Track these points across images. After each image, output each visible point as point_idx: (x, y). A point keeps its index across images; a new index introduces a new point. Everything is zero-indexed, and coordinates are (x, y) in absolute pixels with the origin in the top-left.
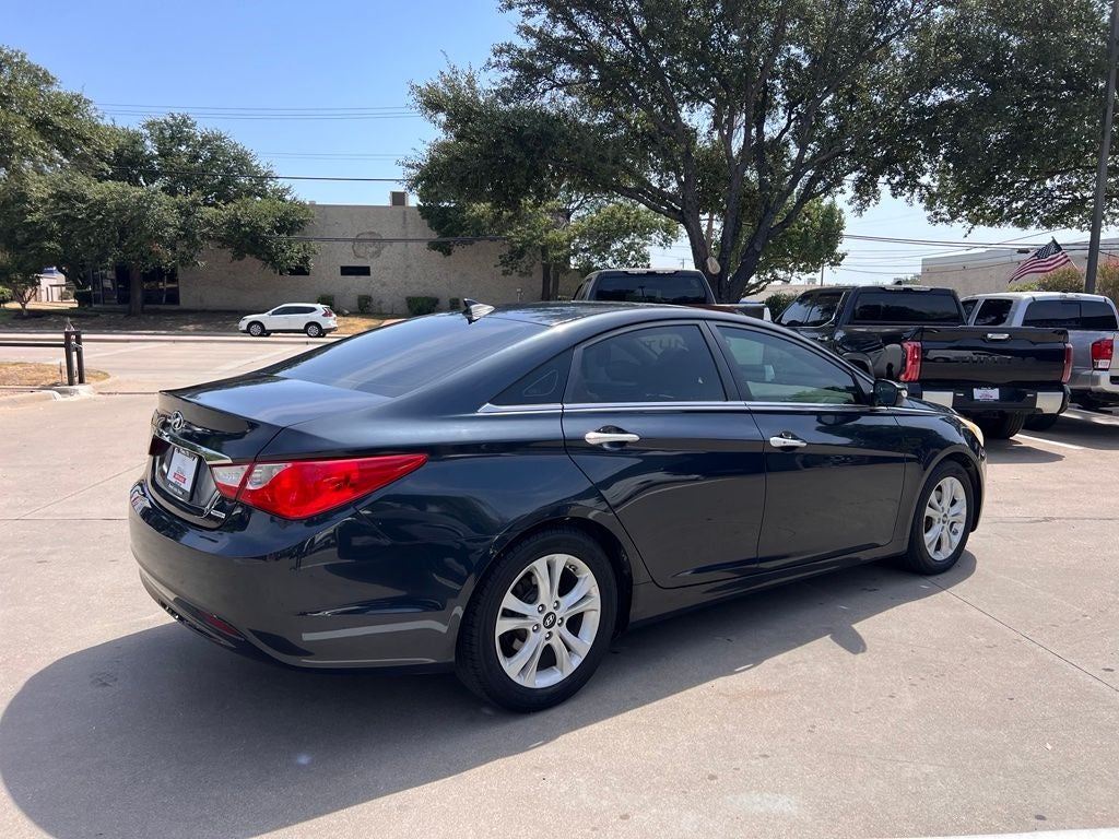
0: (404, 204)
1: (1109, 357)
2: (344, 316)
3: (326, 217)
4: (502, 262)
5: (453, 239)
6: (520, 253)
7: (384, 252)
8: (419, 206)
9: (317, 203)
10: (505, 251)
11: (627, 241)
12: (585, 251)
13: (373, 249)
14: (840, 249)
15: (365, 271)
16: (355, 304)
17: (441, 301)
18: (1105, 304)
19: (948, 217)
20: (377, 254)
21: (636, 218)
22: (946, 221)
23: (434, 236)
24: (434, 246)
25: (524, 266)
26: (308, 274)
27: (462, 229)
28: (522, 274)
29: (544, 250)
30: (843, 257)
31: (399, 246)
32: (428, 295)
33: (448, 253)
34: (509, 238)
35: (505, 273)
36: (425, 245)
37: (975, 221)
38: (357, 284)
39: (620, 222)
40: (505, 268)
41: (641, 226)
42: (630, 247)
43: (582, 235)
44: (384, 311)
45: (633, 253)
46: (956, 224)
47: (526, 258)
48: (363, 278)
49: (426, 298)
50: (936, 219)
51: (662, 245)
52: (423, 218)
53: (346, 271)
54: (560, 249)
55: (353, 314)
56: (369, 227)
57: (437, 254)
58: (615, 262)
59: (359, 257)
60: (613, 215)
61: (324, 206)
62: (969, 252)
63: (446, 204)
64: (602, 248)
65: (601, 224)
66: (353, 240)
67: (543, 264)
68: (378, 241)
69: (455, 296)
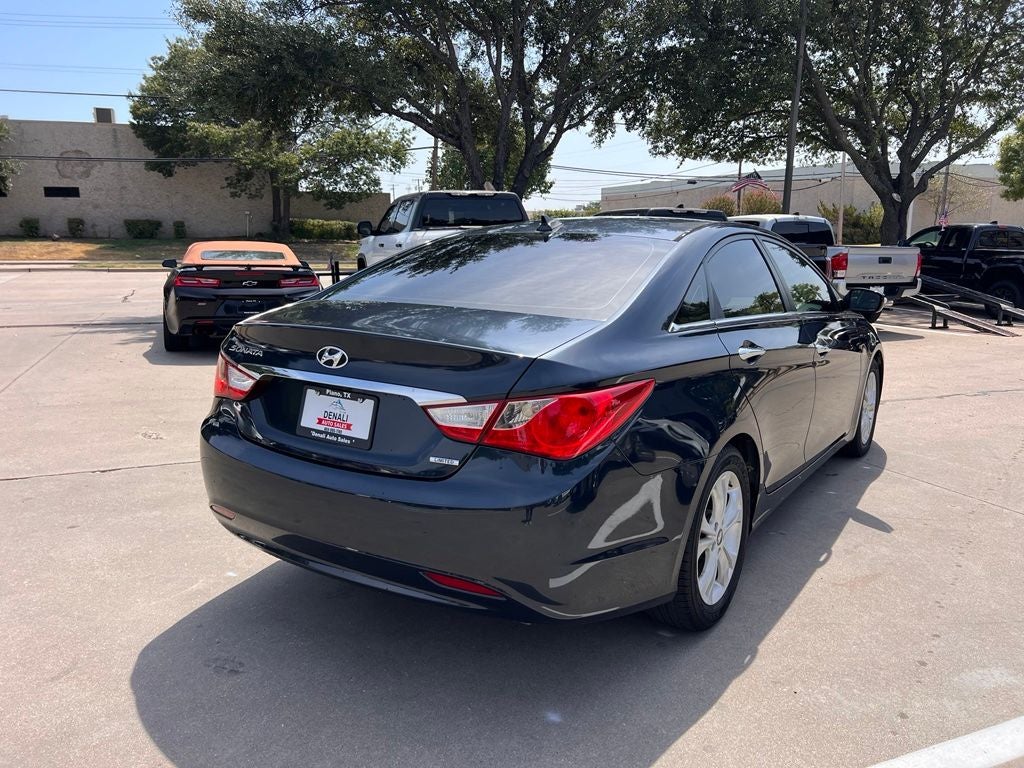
0: (110, 121)
1: (845, 268)
2: (54, 240)
3: (23, 133)
4: (229, 185)
5: (175, 159)
6: (249, 176)
7: (94, 172)
8: (132, 124)
9: (10, 118)
10: (232, 172)
11: (357, 166)
12: (316, 174)
13: (81, 169)
14: (549, 178)
15: (73, 192)
16: (64, 227)
17: (164, 224)
18: (825, 224)
19: (664, 150)
20: (87, 174)
21: (367, 143)
22: (662, 153)
23: (151, 156)
24: (152, 166)
25: (253, 189)
26: (5, 195)
27: (183, 149)
28: (251, 197)
29: (273, 173)
30: (551, 186)
31: (111, 166)
32: (149, 218)
33: (169, 174)
34: (238, 160)
35: (233, 195)
36: (142, 165)
37: (684, 154)
38: (66, 207)
39: (351, 146)
40: (232, 190)
41: (372, 151)
42: (360, 171)
43: (313, 159)
44: (99, 235)
45: (364, 177)
46: (670, 156)
47: (254, 180)
48: (71, 200)
49: (148, 221)
50: (655, 152)
51: (391, 170)
52: (138, 137)
53: (51, 192)
54: (290, 173)
55: (64, 238)
56: (74, 145)
57: (155, 175)
58: (346, 185)
59: (64, 176)
60: (343, 139)
61: (20, 122)
62: (644, 182)
63: (163, 123)
64: (333, 171)
65: (332, 148)
66: (57, 159)
67: (274, 187)
68: (87, 160)
69: (178, 219)
